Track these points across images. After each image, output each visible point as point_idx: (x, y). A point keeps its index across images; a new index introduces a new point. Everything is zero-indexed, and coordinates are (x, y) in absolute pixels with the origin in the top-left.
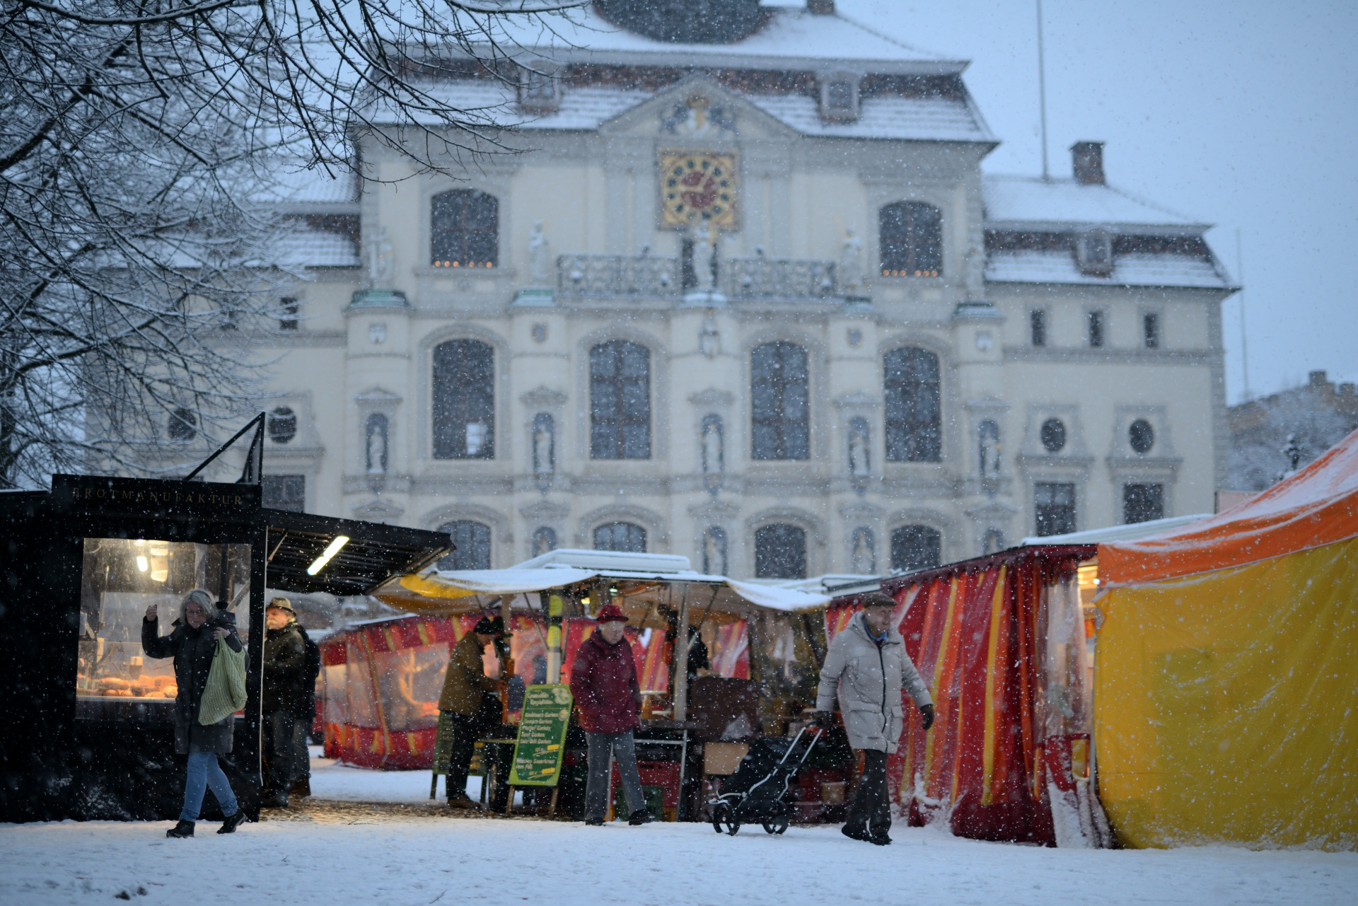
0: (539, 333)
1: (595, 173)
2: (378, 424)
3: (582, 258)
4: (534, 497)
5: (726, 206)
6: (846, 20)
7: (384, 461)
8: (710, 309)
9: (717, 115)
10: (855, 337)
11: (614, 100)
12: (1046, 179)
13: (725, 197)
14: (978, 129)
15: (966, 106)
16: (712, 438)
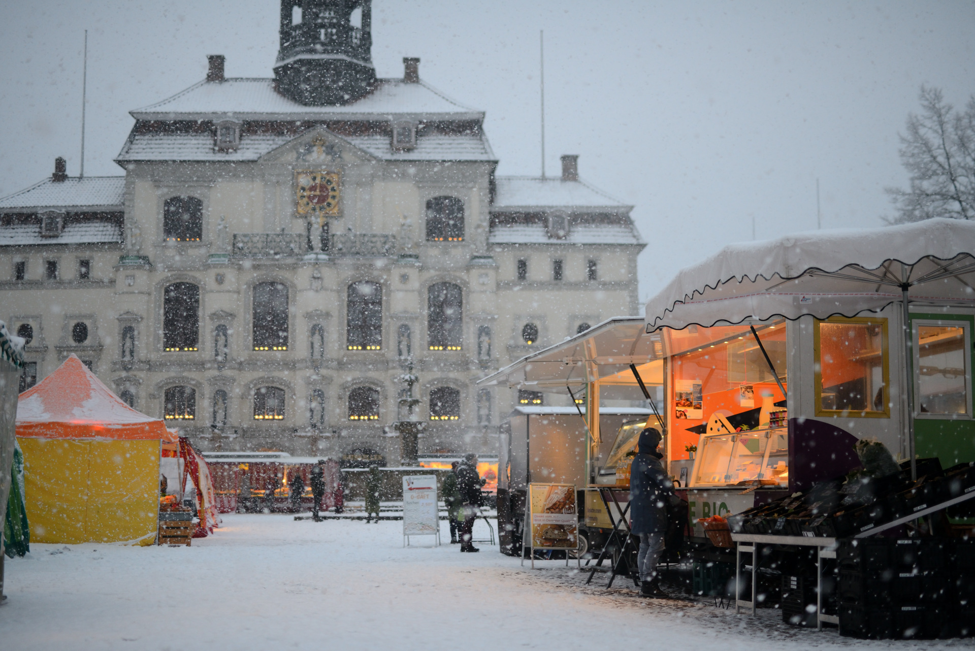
0: (220, 280)
1: (258, 184)
2: (128, 332)
3: (245, 236)
4: (216, 373)
5: (333, 202)
6: (424, 86)
7: (132, 352)
8: (316, 264)
9: (330, 150)
10: (404, 278)
11: (271, 142)
12: (543, 179)
13: (334, 197)
14: (486, 153)
15: (481, 139)
16: (317, 337)
